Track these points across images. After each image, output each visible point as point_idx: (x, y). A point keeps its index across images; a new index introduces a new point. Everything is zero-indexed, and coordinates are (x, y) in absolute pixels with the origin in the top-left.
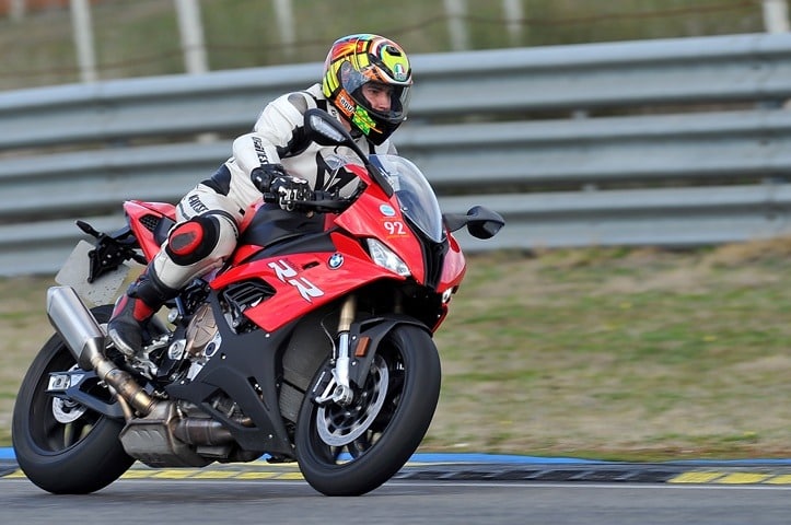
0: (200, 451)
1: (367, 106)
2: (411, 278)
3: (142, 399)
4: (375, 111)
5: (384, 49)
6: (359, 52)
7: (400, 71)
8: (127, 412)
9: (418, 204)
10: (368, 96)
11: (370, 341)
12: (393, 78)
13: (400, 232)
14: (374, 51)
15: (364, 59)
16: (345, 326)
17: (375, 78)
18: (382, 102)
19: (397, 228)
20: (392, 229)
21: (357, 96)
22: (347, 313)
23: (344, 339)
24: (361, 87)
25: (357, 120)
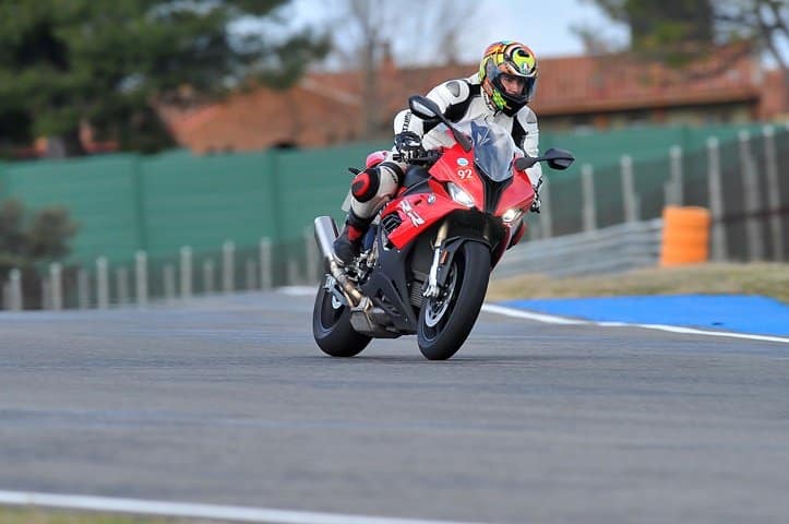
0: (388, 329)
1: (502, 90)
2: (475, 208)
3: (356, 293)
4: (509, 95)
5: (516, 51)
6: (499, 53)
7: (525, 67)
8: (351, 303)
9: (496, 157)
10: (504, 82)
11: (448, 253)
12: (518, 71)
13: (469, 176)
14: (508, 53)
15: (501, 58)
16: (438, 244)
17: (506, 71)
18: (513, 88)
19: (466, 174)
20: (463, 175)
21: (496, 83)
22: (442, 234)
23: (438, 251)
24: (500, 75)
25: (495, 99)
